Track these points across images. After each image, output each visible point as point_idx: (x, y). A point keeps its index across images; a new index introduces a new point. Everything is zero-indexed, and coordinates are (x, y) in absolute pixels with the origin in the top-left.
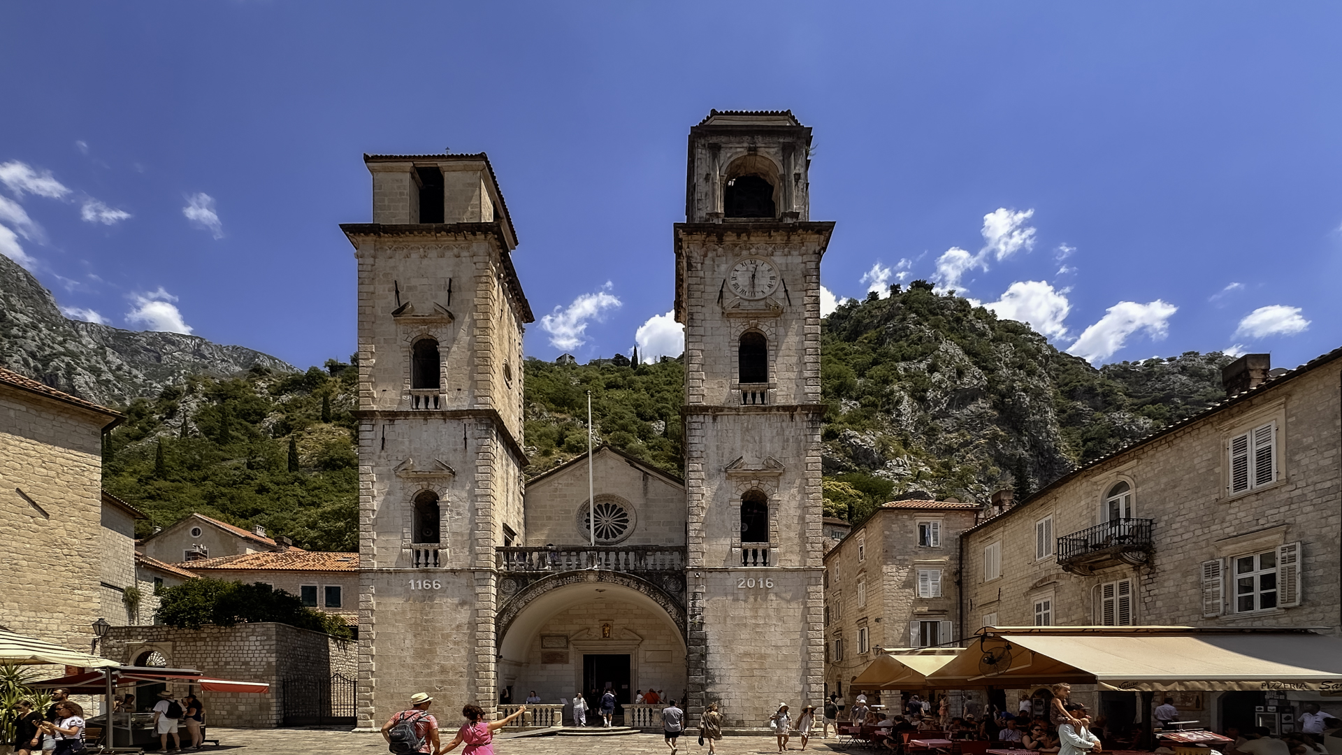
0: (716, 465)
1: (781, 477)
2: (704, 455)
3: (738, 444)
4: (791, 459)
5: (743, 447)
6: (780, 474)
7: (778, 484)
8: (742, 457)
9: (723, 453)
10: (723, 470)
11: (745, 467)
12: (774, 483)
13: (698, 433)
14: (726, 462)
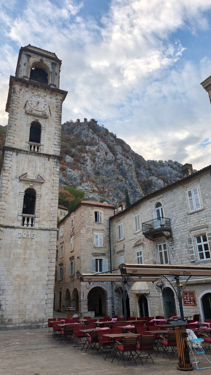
0: (15, 175)
1: (43, 184)
2: (10, 169)
3: (26, 167)
4: (47, 177)
5: (28, 168)
6: (42, 183)
7: (41, 187)
8: (27, 173)
9: (19, 170)
10: (18, 177)
11: (28, 178)
12: (40, 187)
13: (9, 159)
14: (20, 174)
